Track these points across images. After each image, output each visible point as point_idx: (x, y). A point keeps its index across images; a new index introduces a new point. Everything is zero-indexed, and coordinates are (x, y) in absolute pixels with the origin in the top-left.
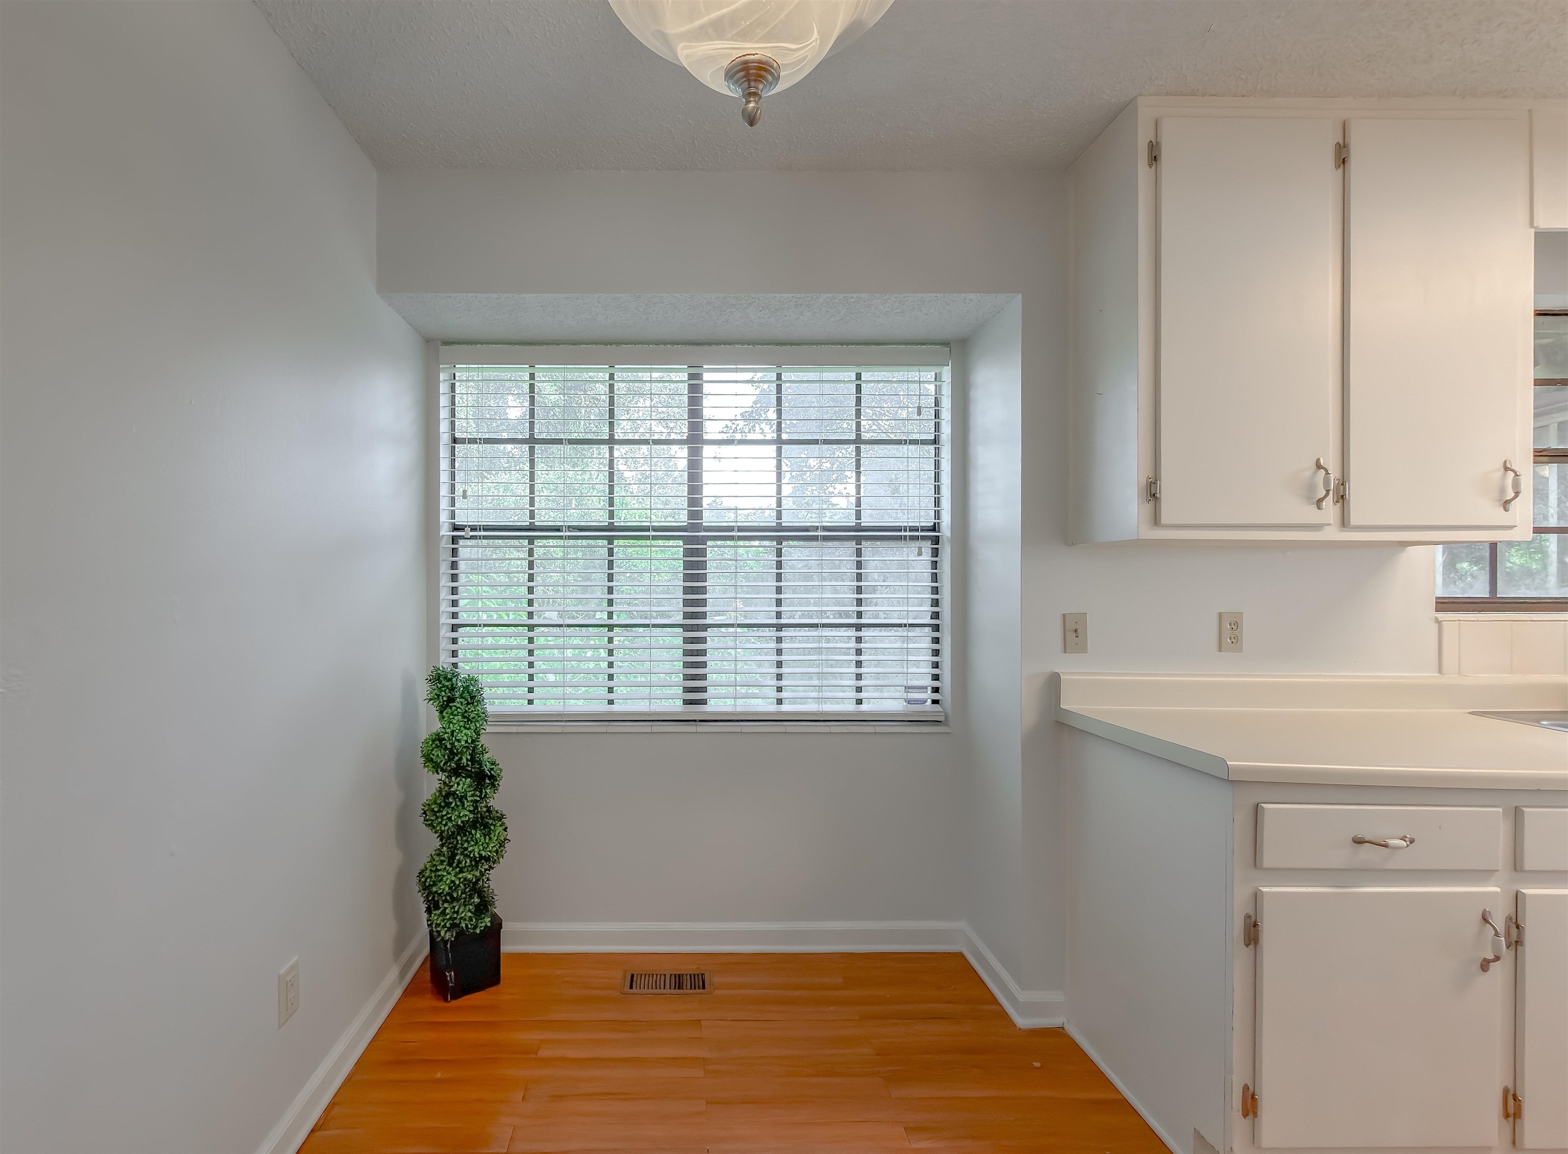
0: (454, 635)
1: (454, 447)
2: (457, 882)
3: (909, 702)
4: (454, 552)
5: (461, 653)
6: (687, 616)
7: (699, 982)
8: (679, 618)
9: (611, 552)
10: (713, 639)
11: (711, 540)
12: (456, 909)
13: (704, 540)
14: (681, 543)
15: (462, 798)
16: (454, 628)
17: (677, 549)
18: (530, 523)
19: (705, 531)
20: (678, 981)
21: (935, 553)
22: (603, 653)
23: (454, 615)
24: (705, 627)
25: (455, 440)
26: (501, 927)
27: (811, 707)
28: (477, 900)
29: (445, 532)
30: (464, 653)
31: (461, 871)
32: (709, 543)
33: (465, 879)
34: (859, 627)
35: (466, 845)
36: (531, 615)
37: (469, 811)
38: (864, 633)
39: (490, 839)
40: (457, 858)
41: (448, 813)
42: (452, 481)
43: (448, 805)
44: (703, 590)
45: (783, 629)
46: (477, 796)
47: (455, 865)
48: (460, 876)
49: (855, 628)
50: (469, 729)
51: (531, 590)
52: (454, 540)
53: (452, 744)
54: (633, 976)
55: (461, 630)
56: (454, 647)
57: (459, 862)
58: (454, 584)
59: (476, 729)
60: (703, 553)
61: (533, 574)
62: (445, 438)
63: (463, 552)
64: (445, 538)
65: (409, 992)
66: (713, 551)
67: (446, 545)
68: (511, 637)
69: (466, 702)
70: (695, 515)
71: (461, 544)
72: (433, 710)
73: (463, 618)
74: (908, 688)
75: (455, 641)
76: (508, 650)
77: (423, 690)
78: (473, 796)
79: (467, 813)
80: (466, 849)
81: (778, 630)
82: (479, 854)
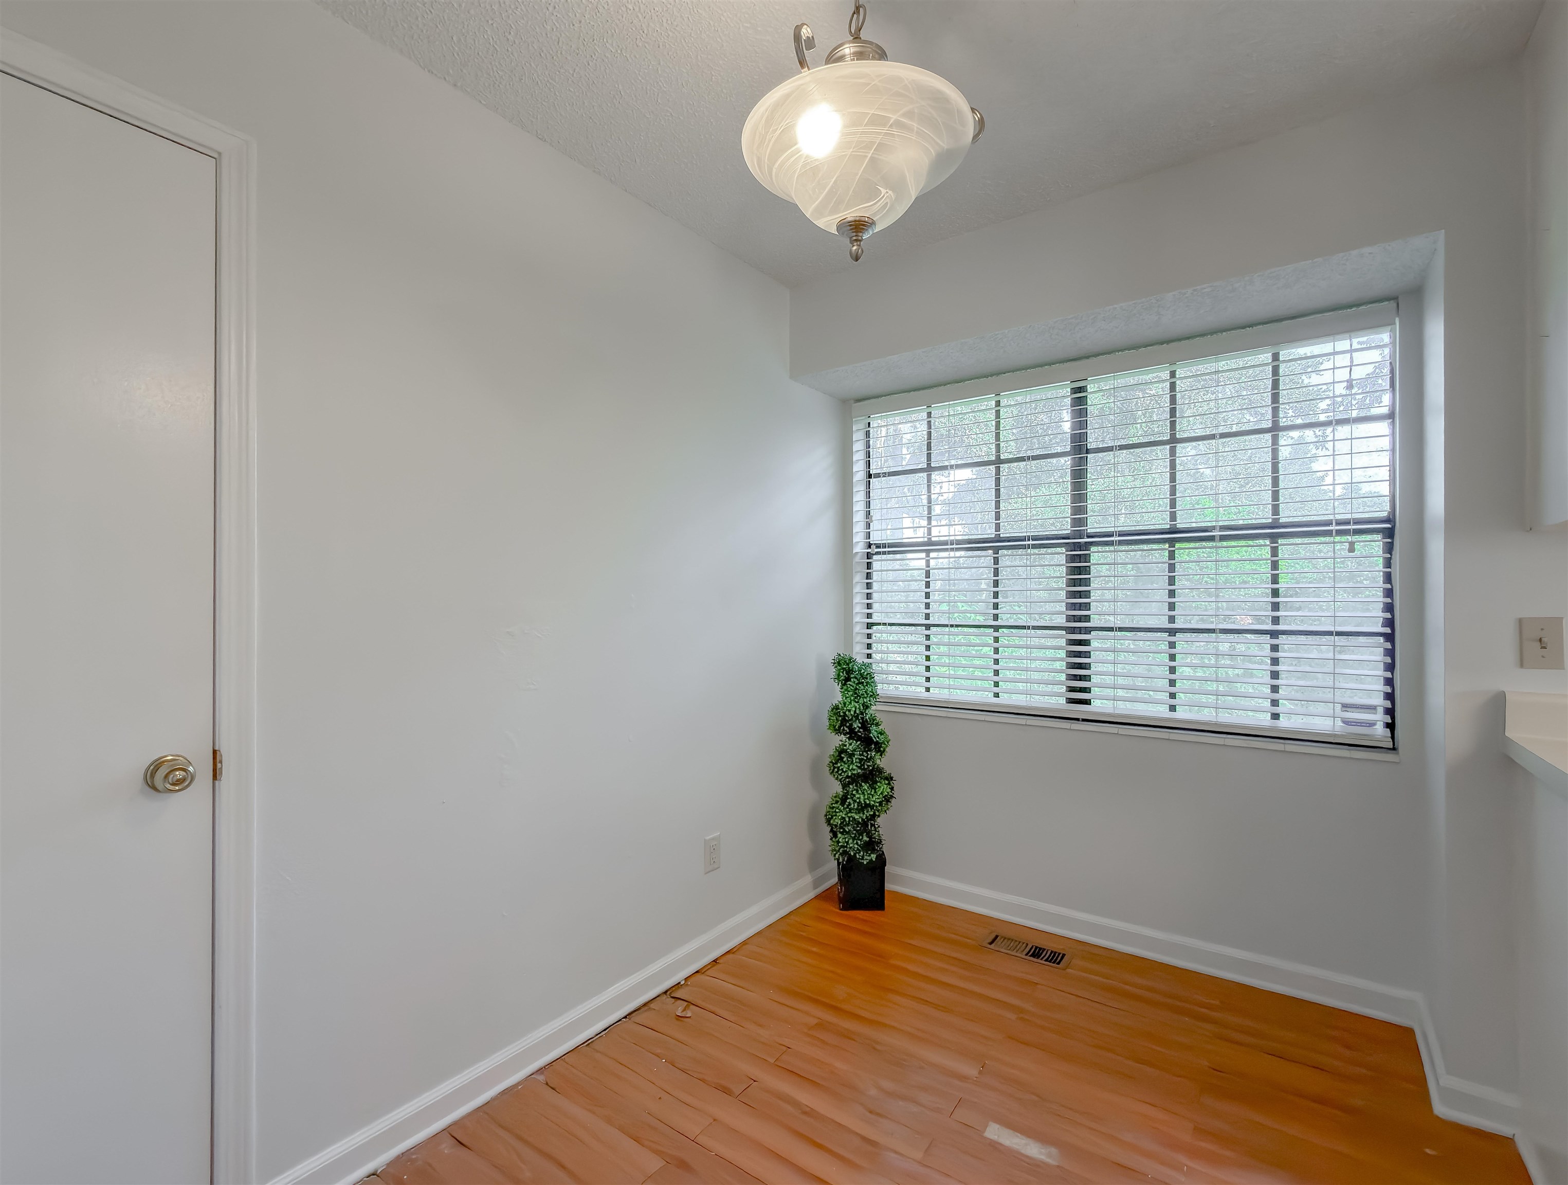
0: (869, 631)
1: (869, 481)
2: (847, 819)
3: (1346, 722)
4: (869, 566)
5: (874, 646)
6: (1070, 618)
7: (1056, 958)
8: (1061, 620)
9: (996, 561)
10: (1097, 642)
11: (1095, 546)
12: (847, 840)
13: (1087, 546)
14: (1064, 550)
15: (851, 756)
16: (869, 626)
17: (1059, 558)
18: (929, 539)
19: (1088, 537)
20: (1037, 953)
21: (1389, 548)
22: (989, 651)
23: (869, 616)
24: (1088, 631)
25: (870, 476)
26: (885, 865)
27: (1206, 716)
28: (866, 838)
29: (859, 548)
30: (876, 646)
31: (850, 812)
32: (1093, 549)
33: (854, 818)
34: (1274, 634)
35: (854, 792)
36: (927, 617)
37: (856, 766)
38: (1282, 639)
39: (875, 792)
40: (848, 801)
41: (841, 765)
42: (867, 508)
43: (842, 759)
44: (1087, 594)
45: (1177, 634)
46: (864, 756)
47: (845, 806)
48: (849, 815)
49: (1269, 635)
50: (858, 702)
51: (927, 595)
52: (869, 556)
53: (844, 713)
54: (997, 937)
55: (875, 628)
56: (869, 641)
57: (850, 804)
58: (869, 591)
59: (864, 703)
60: (1086, 558)
61: (929, 582)
62: (859, 474)
63: (876, 566)
64: (860, 554)
65: (824, 897)
66: (1097, 555)
67: (860, 560)
68: (912, 634)
69: (858, 682)
70: (1079, 522)
71: (874, 558)
72: (837, 688)
73: (875, 619)
74: (1345, 706)
75: (869, 636)
76: (909, 645)
77: (832, 671)
78: (860, 755)
79: (855, 767)
80: (854, 795)
81: (1170, 635)
82: (864, 802)
